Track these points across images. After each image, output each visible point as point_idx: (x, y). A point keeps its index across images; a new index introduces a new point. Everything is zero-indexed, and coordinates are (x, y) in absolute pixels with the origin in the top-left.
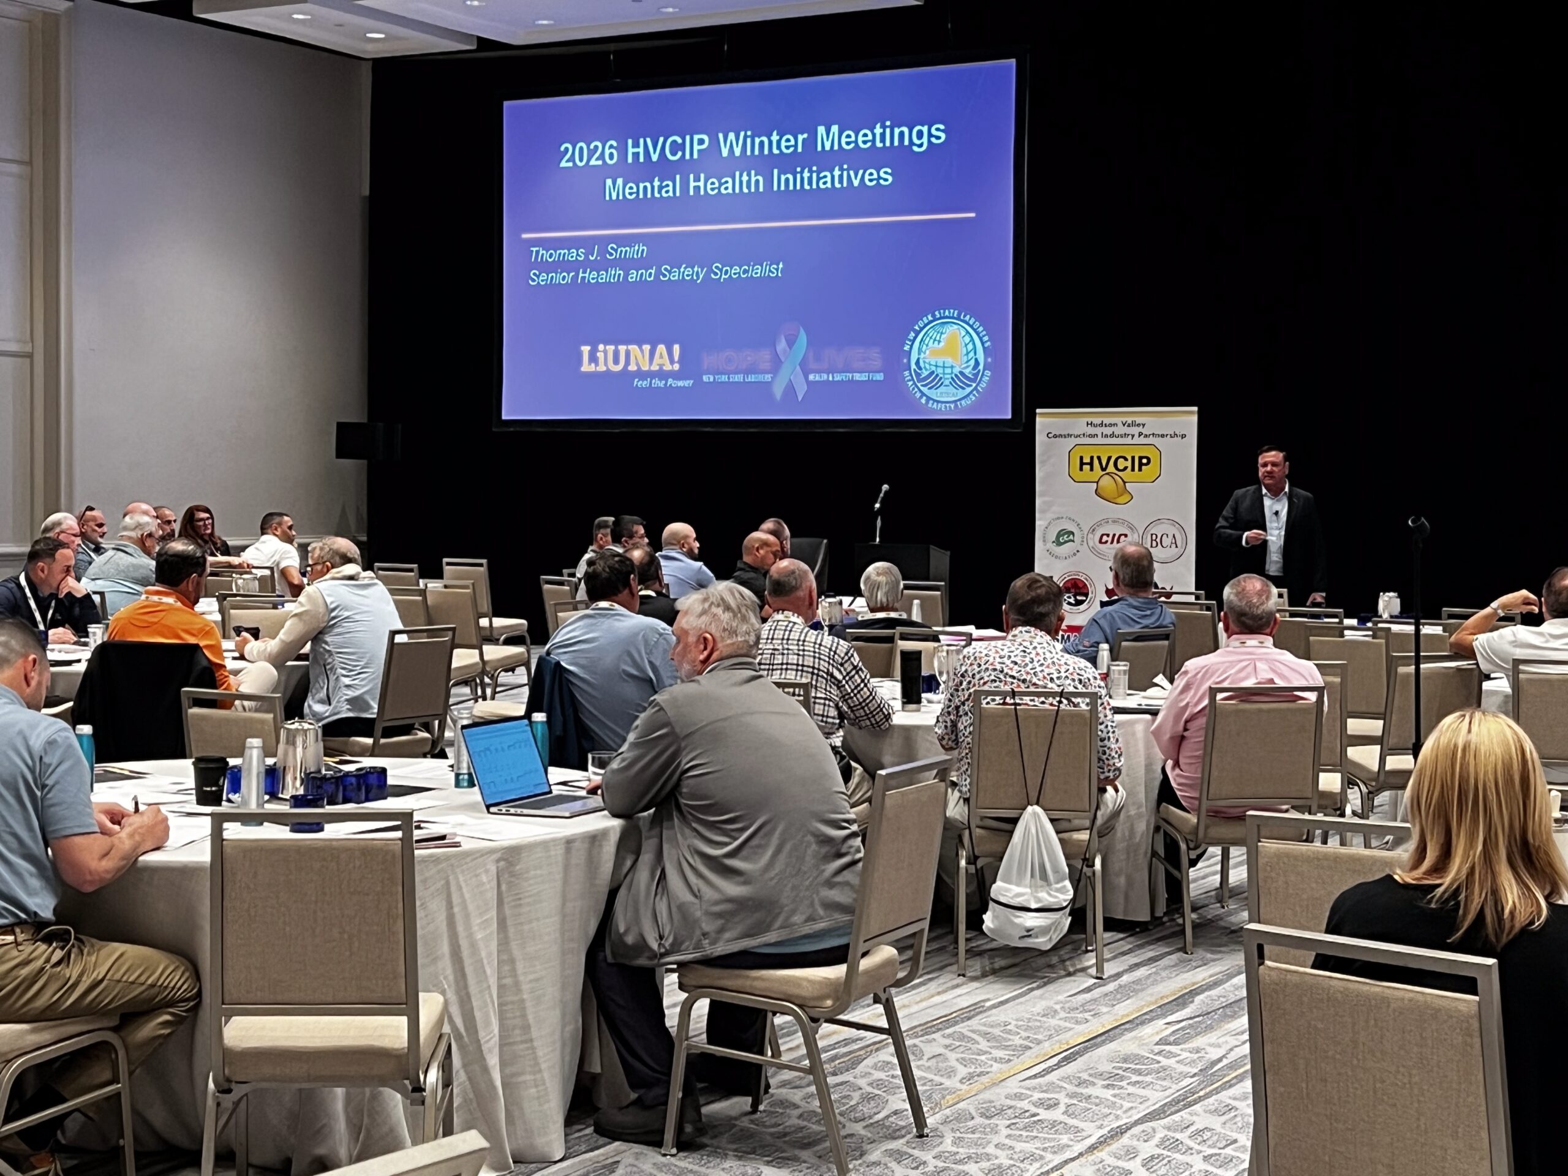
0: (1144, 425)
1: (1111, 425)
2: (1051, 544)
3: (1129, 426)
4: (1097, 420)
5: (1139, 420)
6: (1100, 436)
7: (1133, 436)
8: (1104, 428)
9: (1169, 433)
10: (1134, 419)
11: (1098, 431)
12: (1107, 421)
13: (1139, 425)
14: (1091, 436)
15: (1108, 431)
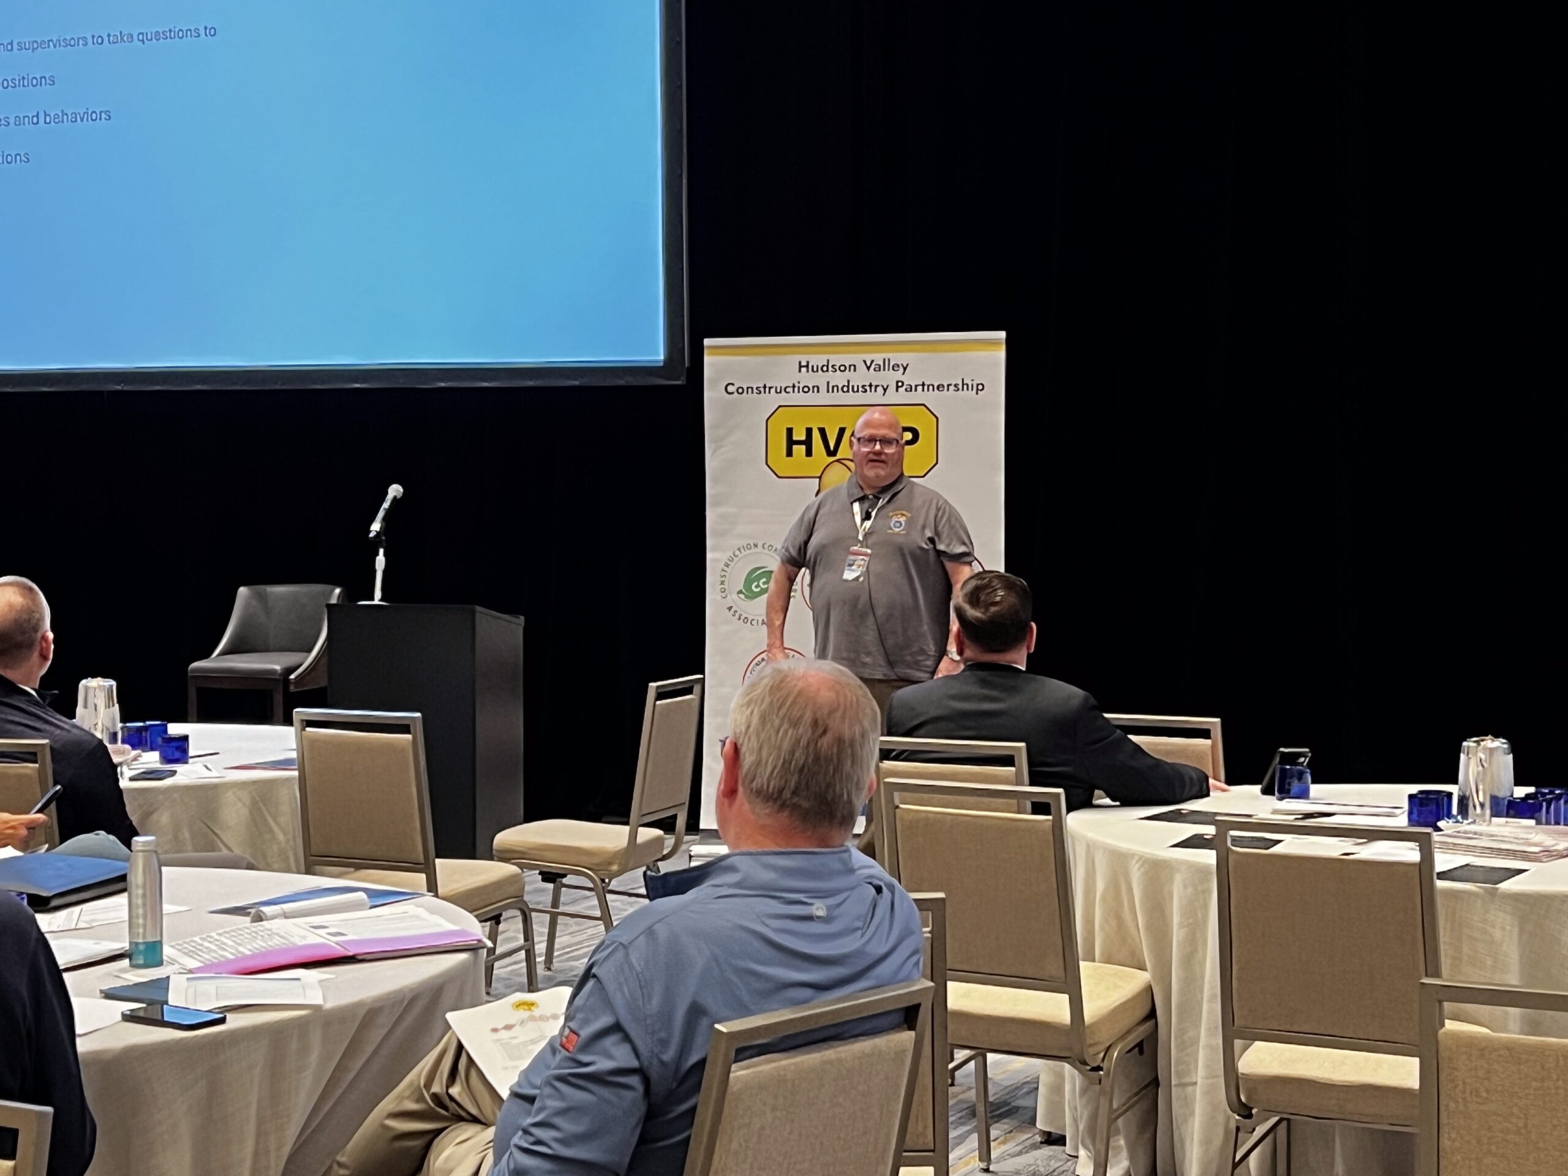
0: (905, 369)
1: (843, 368)
2: (735, 596)
3: (878, 369)
4: (818, 360)
5: (896, 358)
6: (823, 388)
7: (885, 390)
8: (830, 373)
9: (954, 383)
10: (886, 356)
11: (820, 379)
12: (837, 359)
13: (895, 367)
14: (806, 390)
15: (839, 379)
